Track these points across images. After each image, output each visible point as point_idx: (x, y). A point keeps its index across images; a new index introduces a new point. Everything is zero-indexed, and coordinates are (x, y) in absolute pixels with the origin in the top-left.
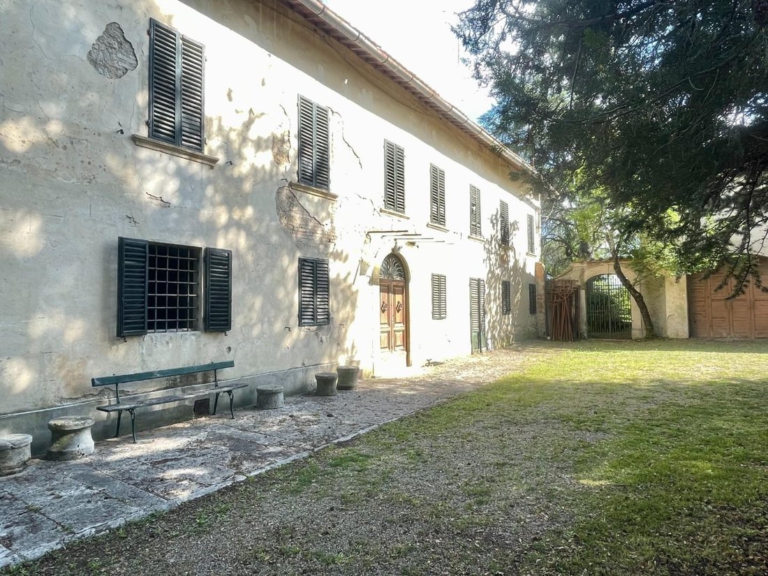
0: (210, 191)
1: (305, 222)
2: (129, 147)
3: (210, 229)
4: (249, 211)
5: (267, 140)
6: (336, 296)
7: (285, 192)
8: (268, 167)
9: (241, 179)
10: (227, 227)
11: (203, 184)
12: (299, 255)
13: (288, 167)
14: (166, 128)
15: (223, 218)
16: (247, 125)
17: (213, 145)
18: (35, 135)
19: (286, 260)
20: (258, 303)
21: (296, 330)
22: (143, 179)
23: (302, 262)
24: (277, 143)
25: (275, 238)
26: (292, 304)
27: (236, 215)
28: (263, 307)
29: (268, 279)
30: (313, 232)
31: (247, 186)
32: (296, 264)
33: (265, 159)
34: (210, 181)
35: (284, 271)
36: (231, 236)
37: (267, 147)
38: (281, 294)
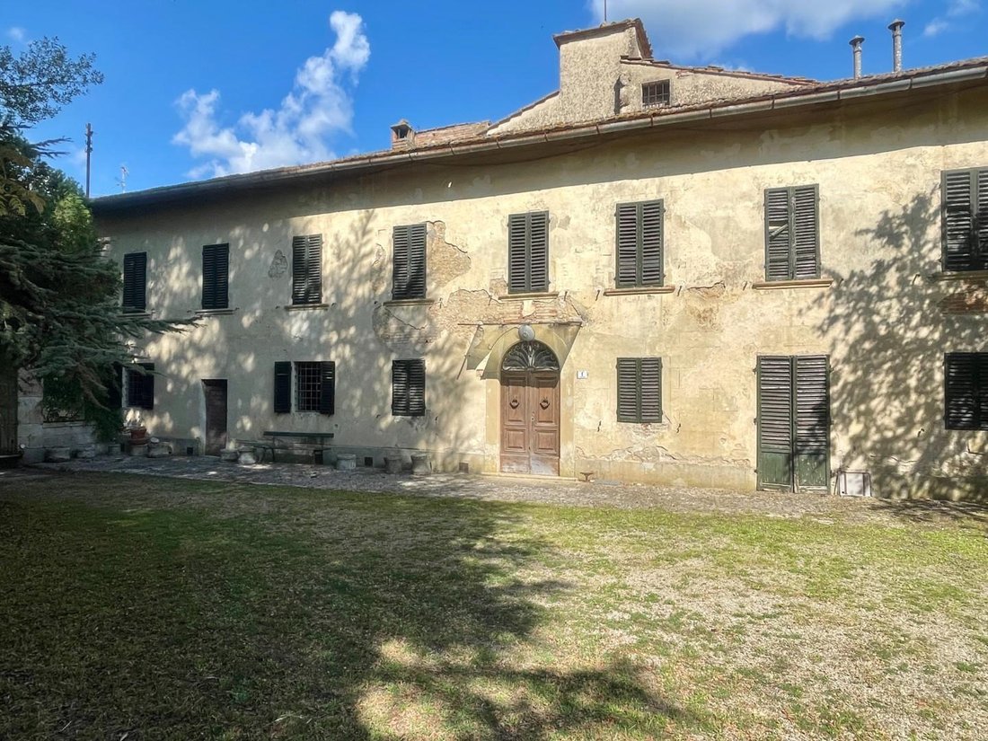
0: (326, 323)
1: (401, 329)
2: (284, 314)
3: (327, 347)
4: (352, 330)
5: (367, 275)
6: (434, 388)
7: (382, 310)
8: (367, 294)
9: (347, 310)
10: (337, 343)
11: (321, 321)
12: (394, 357)
13: (384, 287)
14: (301, 295)
15: (334, 337)
16: (351, 271)
17: (327, 295)
18: (251, 320)
19: (382, 361)
20: (358, 393)
21: (390, 418)
22: (291, 327)
23: (396, 364)
24: (375, 274)
25: (372, 346)
26: (387, 395)
27: (343, 334)
28: (362, 397)
29: (366, 377)
30: (410, 334)
31: (351, 313)
32: (390, 365)
33: (364, 290)
34: (325, 317)
35: (380, 369)
36: (340, 349)
37: (366, 280)
38: (377, 387)
